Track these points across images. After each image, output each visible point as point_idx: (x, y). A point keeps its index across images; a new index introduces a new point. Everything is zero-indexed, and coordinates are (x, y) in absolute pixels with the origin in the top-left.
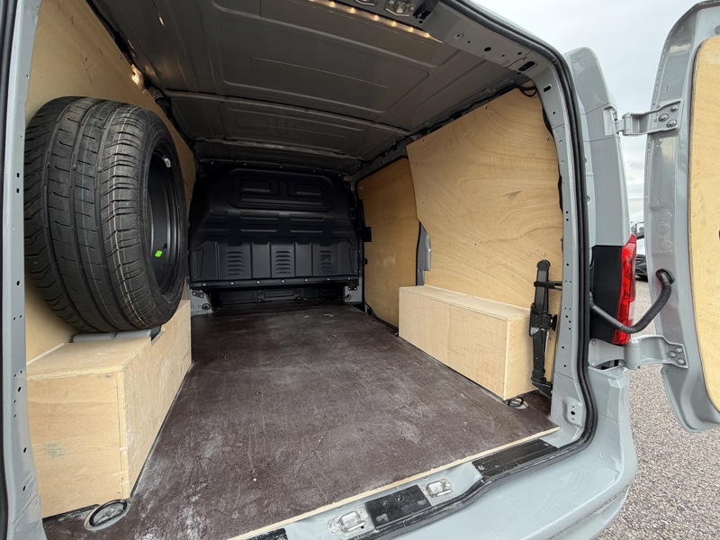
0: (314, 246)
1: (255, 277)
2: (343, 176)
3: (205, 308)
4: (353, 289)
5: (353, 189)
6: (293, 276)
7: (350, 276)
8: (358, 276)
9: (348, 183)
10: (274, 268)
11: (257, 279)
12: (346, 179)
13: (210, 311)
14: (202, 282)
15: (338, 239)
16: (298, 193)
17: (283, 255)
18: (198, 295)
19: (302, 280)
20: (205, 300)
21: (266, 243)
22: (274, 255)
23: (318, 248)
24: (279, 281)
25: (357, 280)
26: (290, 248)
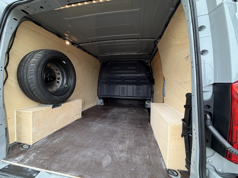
0: (134, 86)
1: (114, 95)
2: (145, 61)
3: (101, 103)
4: (148, 102)
5: (149, 65)
6: (126, 96)
7: (148, 97)
8: (151, 97)
9: (148, 63)
10: (120, 92)
11: (115, 96)
12: (146, 62)
13: (103, 104)
14: (101, 95)
15: (143, 84)
16: (128, 68)
17: (123, 88)
18: (100, 99)
19: (130, 97)
20: (101, 101)
21: (118, 85)
22: (121, 88)
23: (135, 87)
24: (122, 97)
25: (151, 99)
26: (125, 86)
